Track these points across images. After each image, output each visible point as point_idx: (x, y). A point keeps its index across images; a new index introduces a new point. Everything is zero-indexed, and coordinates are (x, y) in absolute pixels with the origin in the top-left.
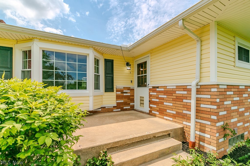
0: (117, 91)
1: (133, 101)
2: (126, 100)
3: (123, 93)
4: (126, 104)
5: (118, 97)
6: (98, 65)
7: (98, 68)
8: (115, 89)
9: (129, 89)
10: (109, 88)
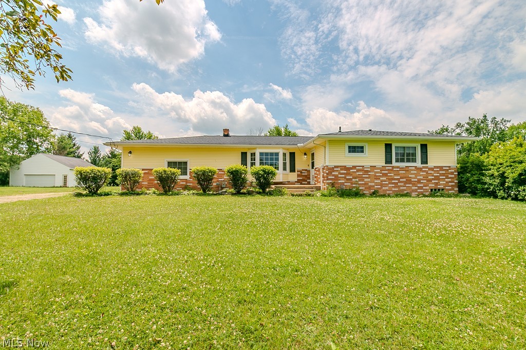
0: (298, 172)
1: (309, 178)
2: (304, 178)
3: (302, 173)
4: (304, 180)
5: (298, 176)
6: (285, 156)
7: (285, 158)
8: (296, 171)
9: (306, 170)
10: (293, 169)
